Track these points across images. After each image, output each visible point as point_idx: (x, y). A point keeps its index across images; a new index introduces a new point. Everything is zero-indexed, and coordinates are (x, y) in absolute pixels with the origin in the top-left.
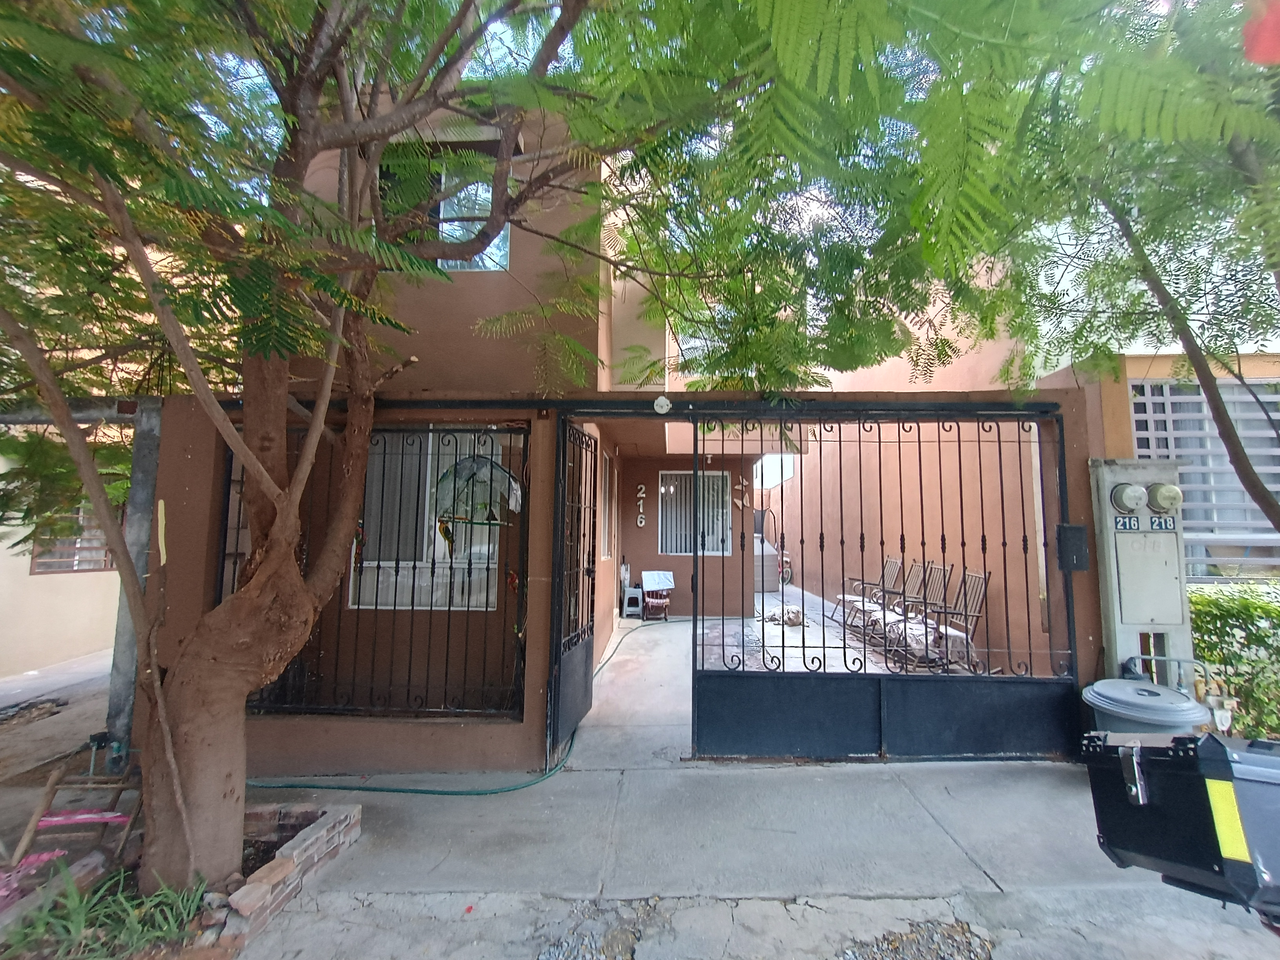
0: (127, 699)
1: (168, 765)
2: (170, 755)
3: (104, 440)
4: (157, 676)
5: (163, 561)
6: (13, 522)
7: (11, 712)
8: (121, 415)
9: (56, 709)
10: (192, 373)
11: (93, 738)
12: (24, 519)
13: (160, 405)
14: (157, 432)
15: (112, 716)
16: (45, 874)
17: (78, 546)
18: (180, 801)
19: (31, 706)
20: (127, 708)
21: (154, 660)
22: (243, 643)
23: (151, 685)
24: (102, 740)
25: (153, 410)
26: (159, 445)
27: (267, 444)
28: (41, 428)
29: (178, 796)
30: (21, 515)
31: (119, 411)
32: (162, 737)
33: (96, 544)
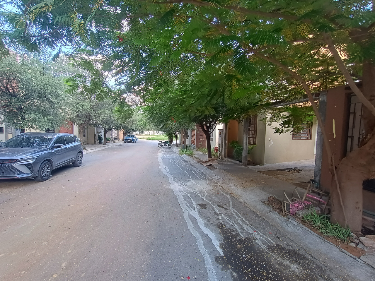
0: (319, 173)
1: (338, 192)
2: (339, 190)
3: (309, 105)
4: (334, 168)
5: (335, 137)
6: (290, 127)
7: (291, 169)
8: (316, 97)
9: (300, 171)
10: (349, 79)
11: (311, 180)
12: (293, 126)
13: (326, 93)
14: (325, 101)
15: (315, 176)
16: (309, 206)
17: (301, 133)
18: (342, 204)
19: (295, 169)
20: (319, 175)
21: (334, 164)
22: (363, 164)
23: (333, 170)
24: (313, 181)
25: (324, 94)
26: (326, 104)
27: (373, 98)
28: (295, 104)
29: (341, 202)
30: (292, 125)
31: (315, 96)
32: (336, 185)
33: (305, 133)
